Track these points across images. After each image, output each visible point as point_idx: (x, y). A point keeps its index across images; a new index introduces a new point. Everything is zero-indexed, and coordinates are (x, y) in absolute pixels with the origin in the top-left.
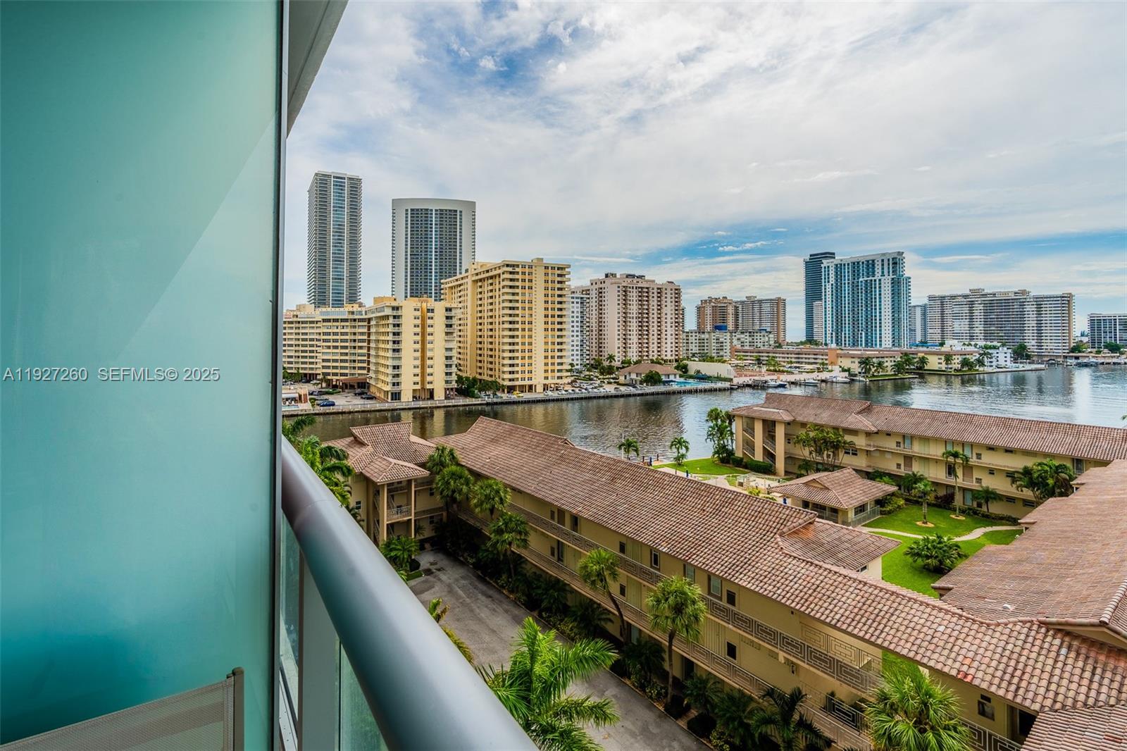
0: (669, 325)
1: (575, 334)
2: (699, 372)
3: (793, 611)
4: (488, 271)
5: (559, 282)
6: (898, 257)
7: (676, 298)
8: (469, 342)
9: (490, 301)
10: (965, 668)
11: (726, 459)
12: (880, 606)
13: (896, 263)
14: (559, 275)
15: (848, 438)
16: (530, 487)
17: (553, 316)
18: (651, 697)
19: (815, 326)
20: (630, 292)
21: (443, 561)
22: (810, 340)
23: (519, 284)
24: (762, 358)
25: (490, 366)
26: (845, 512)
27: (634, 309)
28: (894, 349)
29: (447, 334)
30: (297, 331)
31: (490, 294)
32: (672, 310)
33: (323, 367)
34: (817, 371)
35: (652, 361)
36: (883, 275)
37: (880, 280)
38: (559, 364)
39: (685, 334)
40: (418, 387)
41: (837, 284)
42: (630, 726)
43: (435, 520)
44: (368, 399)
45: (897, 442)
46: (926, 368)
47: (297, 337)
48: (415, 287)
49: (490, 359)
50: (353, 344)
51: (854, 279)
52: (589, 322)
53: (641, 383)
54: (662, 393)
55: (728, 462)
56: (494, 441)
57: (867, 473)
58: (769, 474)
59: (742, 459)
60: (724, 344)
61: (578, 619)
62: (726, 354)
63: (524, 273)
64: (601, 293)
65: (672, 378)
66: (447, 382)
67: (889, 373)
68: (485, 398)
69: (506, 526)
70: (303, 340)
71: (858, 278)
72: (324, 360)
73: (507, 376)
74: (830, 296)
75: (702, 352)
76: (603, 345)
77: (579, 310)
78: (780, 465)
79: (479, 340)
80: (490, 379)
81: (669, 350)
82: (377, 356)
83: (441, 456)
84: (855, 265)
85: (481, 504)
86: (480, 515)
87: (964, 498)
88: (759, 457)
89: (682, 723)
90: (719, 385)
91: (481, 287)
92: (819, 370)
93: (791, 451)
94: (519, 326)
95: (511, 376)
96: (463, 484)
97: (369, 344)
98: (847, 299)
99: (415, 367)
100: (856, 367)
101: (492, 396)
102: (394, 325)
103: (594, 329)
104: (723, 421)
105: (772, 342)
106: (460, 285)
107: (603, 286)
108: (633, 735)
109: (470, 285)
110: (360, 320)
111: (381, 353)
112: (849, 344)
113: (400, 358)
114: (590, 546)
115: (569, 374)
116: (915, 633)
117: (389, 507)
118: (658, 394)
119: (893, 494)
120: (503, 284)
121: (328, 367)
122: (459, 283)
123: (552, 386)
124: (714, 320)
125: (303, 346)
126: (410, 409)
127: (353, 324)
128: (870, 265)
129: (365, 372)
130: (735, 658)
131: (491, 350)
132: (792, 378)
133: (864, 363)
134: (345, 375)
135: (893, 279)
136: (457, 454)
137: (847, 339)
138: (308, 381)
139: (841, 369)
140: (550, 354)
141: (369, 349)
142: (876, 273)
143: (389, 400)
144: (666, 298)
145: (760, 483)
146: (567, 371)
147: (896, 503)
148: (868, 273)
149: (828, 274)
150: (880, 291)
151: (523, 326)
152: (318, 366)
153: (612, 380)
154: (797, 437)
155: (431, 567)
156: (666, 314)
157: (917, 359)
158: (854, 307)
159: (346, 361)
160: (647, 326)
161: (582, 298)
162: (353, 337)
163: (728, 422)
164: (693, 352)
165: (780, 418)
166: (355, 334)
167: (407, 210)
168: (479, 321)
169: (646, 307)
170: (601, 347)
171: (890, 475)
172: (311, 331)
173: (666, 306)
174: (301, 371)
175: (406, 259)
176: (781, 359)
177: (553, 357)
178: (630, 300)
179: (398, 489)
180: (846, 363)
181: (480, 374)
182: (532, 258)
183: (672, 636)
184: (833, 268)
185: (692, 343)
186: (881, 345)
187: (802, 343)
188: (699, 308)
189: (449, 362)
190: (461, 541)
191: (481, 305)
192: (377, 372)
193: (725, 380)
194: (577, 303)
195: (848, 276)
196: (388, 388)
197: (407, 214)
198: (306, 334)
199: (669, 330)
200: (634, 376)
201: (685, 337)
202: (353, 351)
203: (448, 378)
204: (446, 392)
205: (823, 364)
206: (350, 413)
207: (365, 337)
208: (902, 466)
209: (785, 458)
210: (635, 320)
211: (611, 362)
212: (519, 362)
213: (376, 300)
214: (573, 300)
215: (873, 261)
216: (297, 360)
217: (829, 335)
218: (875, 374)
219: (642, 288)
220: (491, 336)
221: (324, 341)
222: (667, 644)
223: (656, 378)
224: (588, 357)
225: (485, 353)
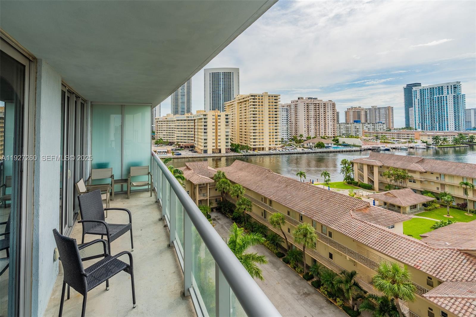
0: (330, 120)
1: (284, 125)
2: (344, 142)
3: (354, 240)
4: (244, 99)
5: (275, 102)
6: (457, 84)
7: (333, 108)
8: (236, 129)
9: (245, 111)
10: (418, 264)
11: (350, 182)
12: (388, 239)
13: (456, 88)
14: (275, 99)
15: (410, 174)
16: (253, 188)
17: (273, 117)
18: (298, 272)
19: (410, 120)
20: (310, 106)
21: (219, 215)
22: (408, 127)
23: (257, 104)
24: (378, 136)
25: (245, 139)
26: (405, 208)
27: (312, 113)
28: (455, 131)
29: (226, 125)
30: (167, 125)
31: (245, 108)
32: (331, 114)
33: (177, 139)
34: (408, 142)
35: (322, 138)
36: (448, 94)
37: (446, 96)
38: (276, 138)
39: (339, 125)
40: (214, 148)
41: (421, 99)
42: (288, 281)
43: (218, 200)
44: (194, 152)
45: (437, 177)
46: (474, 141)
47: (167, 127)
48: (214, 106)
49: (245, 136)
50: (188, 130)
51: (431, 96)
52: (291, 120)
53: (315, 147)
54: (325, 152)
55: (351, 184)
56: (241, 170)
57: (421, 191)
58: (371, 190)
59: (357, 183)
60: (359, 129)
61: (270, 240)
62: (360, 134)
63: (259, 99)
64: (296, 106)
65: (330, 145)
66: (226, 146)
67: (451, 144)
68: (243, 153)
69: (243, 203)
70: (169, 128)
71: (433, 96)
72: (177, 136)
73: (253, 144)
74: (417, 105)
75: (347, 133)
76: (298, 130)
77: (286, 114)
78: (376, 186)
79: (241, 128)
80: (245, 145)
81: (330, 132)
82: (198, 135)
83: (219, 175)
84: (432, 90)
85: (234, 194)
86: (233, 198)
87: (474, 205)
88: (366, 182)
89: (310, 283)
90: (354, 149)
91: (241, 105)
92: (409, 142)
93: (382, 180)
94: (258, 122)
95: (254, 144)
96: (227, 186)
97: (195, 130)
98: (427, 107)
99: (213, 139)
100: (430, 141)
101: (245, 152)
102: (204, 122)
103: (293, 122)
104: (349, 165)
105: (385, 128)
106: (232, 105)
107: (297, 103)
108: (288, 284)
109: (236, 105)
110: (191, 120)
111: (199, 134)
112: (429, 129)
113: (207, 136)
114: (274, 211)
115: (281, 143)
116: (400, 250)
117: (199, 194)
118: (323, 152)
119: (433, 202)
120: (250, 104)
121: (179, 139)
122: (232, 104)
123: (273, 148)
124: (354, 117)
125: (169, 131)
126: (211, 157)
127: (188, 121)
128: (440, 89)
129: (193, 141)
130: (332, 259)
131: (246, 132)
132: (394, 146)
133: (435, 139)
134: (185, 142)
135: (454, 96)
136: (225, 174)
137: (428, 126)
138: (171, 145)
139: (422, 142)
140: (271, 134)
141: (195, 131)
142: (444, 93)
143: (203, 153)
144: (328, 108)
145: (364, 193)
146: (280, 141)
147: (434, 206)
148: (439, 93)
149: (416, 94)
150: (447, 102)
151: (259, 122)
152: (175, 139)
153: (301, 146)
154: (384, 173)
155: (215, 218)
156: (328, 116)
157: (469, 137)
158: (431, 110)
159: (186, 137)
160: (319, 121)
161: (287, 109)
162: (188, 127)
163: (351, 165)
164: (343, 133)
165: (376, 164)
166: (189, 126)
167: (210, 73)
168: (240, 120)
169: (318, 112)
170: (296, 131)
171: (432, 193)
172: (172, 125)
173: (328, 112)
174: (168, 141)
175: (210, 94)
176: (389, 137)
177: (273, 135)
178: (310, 109)
179: (202, 187)
180: (425, 139)
181: (241, 143)
182: (263, 92)
183: (304, 247)
184: (419, 91)
185: (342, 129)
186: (448, 129)
187: (402, 129)
188: (346, 112)
189: (227, 137)
190: (227, 209)
191: (241, 113)
192: (198, 141)
193: (357, 146)
194: (285, 111)
195: (428, 95)
196: (202, 148)
197: (210, 75)
198: (170, 126)
199: (330, 123)
200: (311, 144)
201: (338, 126)
202: (188, 133)
203: (227, 144)
204: (226, 150)
205: (412, 139)
206: (187, 158)
207: (193, 127)
208: (440, 189)
209: (379, 183)
210: (313, 118)
211: (301, 137)
212: (258, 137)
213: (197, 112)
214: (283, 110)
215: (442, 87)
216: (167, 136)
217: (417, 125)
218: (442, 144)
219: (316, 104)
220: (246, 126)
221: (177, 128)
222: (303, 250)
223: (322, 145)
224: (290, 135)
225: (243, 134)
